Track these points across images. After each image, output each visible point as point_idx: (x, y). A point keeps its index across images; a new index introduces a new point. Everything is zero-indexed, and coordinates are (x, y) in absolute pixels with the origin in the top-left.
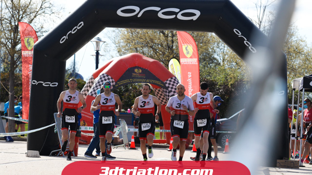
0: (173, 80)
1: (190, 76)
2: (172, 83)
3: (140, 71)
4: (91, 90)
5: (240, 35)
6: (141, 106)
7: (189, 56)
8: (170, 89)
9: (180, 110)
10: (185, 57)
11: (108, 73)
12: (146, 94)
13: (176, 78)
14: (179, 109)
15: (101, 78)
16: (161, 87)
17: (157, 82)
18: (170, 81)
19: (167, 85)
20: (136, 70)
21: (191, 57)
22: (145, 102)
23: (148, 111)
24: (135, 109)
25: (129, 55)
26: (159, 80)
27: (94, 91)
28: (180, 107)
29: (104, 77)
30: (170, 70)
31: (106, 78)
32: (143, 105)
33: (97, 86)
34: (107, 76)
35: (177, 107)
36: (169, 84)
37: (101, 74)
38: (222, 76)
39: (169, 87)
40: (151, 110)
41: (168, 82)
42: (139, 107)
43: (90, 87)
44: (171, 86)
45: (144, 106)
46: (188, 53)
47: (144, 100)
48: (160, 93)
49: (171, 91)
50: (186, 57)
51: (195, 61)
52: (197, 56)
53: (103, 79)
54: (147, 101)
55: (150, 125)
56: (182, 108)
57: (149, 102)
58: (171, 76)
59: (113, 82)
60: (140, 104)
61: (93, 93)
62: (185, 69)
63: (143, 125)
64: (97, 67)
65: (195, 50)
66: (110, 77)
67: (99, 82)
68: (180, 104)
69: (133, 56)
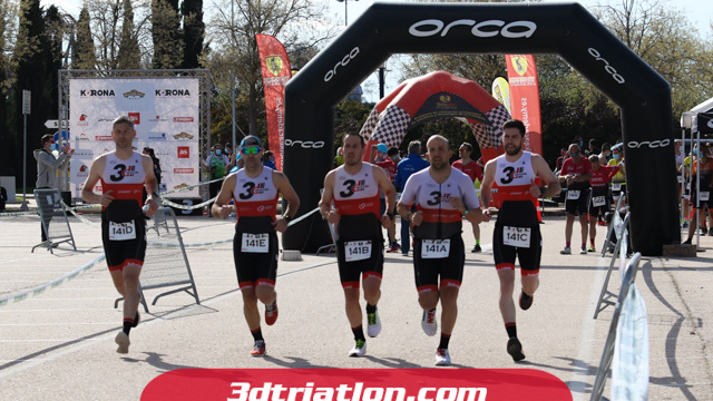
0: (499, 111)
1: (524, 104)
2: (497, 115)
3: (449, 99)
4: (375, 131)
5: (598, 56)
6: (342, 194)
7: (521, 73)
8: (495, 125)
9: (440, 211)
10: (516, 75)
11: (399, 105)
12: (355, 160)
13: (503, 107)
14: (437, 207)
15: (389, 113)
16: (482, 122)
17: (475, 115)
18: (495, 112)
19: (491, 119)
20: (442, 98)
21: (525, 75)
22: (352, 182)
23: (363, 206)
24: (327, 205)
25: (430, 74)
26: (477, 111)
27: (380, 132)
28: (438, 202)
29: (394, 111)
30: (494, 95)
31: (397, 112)
32: (347, 192)
33: (383, 126)
34: (398, 109)
35: (429, 203)
36: (494, 117)
37: (388, 106)
38: (574, 90)
39: (493, 121)
40: (371, 204)
41: (492, 114)
42: (338, 197)
43: (374, 126)
44: (496, 120)
45: (351, 193)
46: (520, 68)
47: (349, 177)
48: (480, 130)
49: (497, 128)
50: (518, 76)
51: (532, 80)
52: (534, 72)
53: (392, 114)
54: (357, 178)
55: (370, 246)
56: (445, 206)
57: (363, 182)
58: (496, 104)
59: (407, 118)
60: (340, 188)
61: (378, 136)
62: (517, 92)
63: (350, 246)
64: (382, 95)
65: (532, 63)
66: (402, 110)
67: (386, 119)
68: (439, 194)
69: (436, 76)
